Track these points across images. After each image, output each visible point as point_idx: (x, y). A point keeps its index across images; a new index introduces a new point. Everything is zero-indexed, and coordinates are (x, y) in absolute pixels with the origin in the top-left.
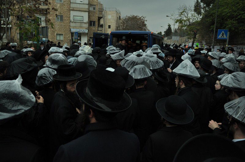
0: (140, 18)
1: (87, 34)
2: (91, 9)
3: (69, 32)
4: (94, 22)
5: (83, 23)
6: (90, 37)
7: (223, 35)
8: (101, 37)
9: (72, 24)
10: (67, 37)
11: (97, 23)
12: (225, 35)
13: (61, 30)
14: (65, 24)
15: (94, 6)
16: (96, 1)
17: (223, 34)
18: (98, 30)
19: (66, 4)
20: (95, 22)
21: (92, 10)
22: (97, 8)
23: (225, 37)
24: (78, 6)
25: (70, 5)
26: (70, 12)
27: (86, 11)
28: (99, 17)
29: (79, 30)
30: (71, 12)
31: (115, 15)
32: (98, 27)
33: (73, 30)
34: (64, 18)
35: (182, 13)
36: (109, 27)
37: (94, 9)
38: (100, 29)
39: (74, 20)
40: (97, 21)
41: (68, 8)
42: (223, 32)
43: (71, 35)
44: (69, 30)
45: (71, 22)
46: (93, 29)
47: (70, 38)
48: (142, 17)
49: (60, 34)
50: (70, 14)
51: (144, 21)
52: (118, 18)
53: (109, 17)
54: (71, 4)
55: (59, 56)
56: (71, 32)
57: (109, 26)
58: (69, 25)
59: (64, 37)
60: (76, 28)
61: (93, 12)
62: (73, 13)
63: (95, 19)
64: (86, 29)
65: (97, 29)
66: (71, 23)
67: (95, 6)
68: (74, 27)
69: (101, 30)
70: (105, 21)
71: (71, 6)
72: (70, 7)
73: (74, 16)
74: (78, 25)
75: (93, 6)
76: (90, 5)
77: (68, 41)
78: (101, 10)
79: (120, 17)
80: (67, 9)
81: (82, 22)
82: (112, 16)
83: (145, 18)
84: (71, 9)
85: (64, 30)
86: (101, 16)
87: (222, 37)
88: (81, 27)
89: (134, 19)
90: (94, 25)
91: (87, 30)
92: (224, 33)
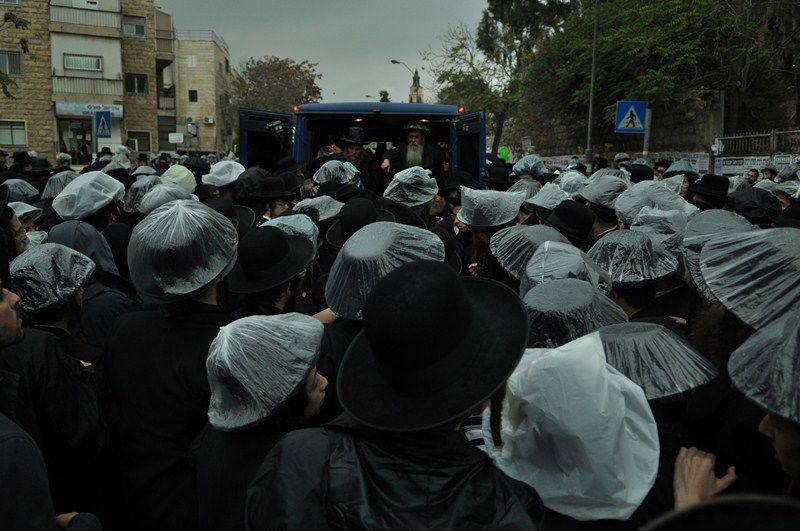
0: (298, 67)
1: (122, 120)
2: (130, 31)
3: (50, 115)
4: (143, 79)
5: (103, 79)
6: (129, 133)
7: (632, 120)
8: (268, 126)
9: (58, 86)
10: (42, 132)
11: (152, 83)
12: (637, 120)
13: (14, 106)
14: (30, 85)
15: (140, 22)
16: (148, 4)
17: (632, 115)
18: (159, 108)
19: (32, 10)
20: (145, 76)
21: (133, 34)
22: (151, 27)
23: (639, 125)
24: (80, 18)
25: (48, 13)
26: (49, 39)
27: (114, 38)
28: (158, 61)
29: (90, 107)
30: (54, 39)
31: (211, 55)
32: (158, 97)
33: (64, 108)
34: (26, 63)
35: (455, 50)
36: (193, 96)
37: (140, 30)
38: (165, 102)
39: (65, 69)
40: (155, 75)
41: (39, 26)
42: (632, 108)
43: (55, 124)
44: (48, 107)
45: (54, 76)
46: (140, 102)
47: (53, 137)
48: (306, 65)
49: (12, 123)
50: (49, 48)
51: (314, 76)
52: (220, 64)
53: (191, 62)
54: (52, 10)
55: (174, 215)
56: (56, 116)
57: (190, 92)
58: (49, 87)
59: (30, 135)
60: (76, 100)
61: (137, 42)
62: (59, 45)
63: (145, 65)
64: (116, 103)
65: (155, 102)
66: (55, 80)
67: (142, 20)
68: (68, 97)
69: (172, 106)
70: (177, 74)
71: (53, 18)
72: (49, 21)
73: (65, 54)
74: (85, 87)
75: (137, 20)
76: (125, 15)
77: (47, 149)
78: (167, 38)
79: (227, 61)
80: (37, 30)
81: (99, 76)
82: (199, 60)
83: (314, 67)
84: (52, 28)
85: (30, 106)
86: (167, 56)
87: (631, 125)
88: (96, 96)
89: (276, 70)
90: (142, 89)
91: (121, 107)
92: (634, 112)
